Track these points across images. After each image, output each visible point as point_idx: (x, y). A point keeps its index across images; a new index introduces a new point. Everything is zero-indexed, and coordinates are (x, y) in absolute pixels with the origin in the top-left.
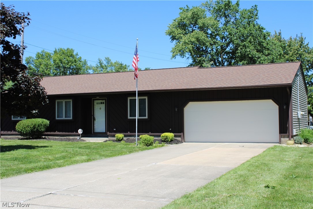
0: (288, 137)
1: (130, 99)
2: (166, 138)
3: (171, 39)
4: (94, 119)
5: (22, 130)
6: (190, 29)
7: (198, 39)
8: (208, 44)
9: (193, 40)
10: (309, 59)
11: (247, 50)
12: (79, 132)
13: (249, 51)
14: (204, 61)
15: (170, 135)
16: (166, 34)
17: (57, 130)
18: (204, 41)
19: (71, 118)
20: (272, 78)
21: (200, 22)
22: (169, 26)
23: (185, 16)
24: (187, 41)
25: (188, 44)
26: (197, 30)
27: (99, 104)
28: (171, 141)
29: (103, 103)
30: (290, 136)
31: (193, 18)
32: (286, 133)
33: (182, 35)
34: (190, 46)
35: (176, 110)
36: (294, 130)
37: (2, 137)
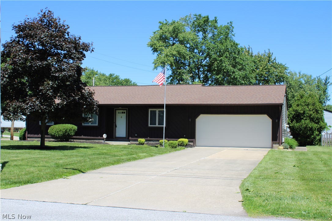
0: (279, 144)
1: (151, 111)
2: (182, 143)
3: (152, 51)
4: (116, 126)
5: (55, 134)
6: (171, 42)
7: (179, 53)
8: (188, 57)
9: (175, 53)
10: (277, 74)
11: (223, 65)
12: (103, 136)
13: (225, 66)
14: (184, 73)
15: (186, 140)
16: (147, 46)
17: (83, 135)
18: (185, 54)
19: (97, 125)
20: (267, 98)
21: (181, 36)
22: (151, 38)
23: (166, 30)
24: (169, 54)
25: (169, 56)
26: (177, 44)
27: (120, 113)
28: (187, 146)
29: (124, 113)
30: (280, 143)
31: (174, 32)
32: (276, 140)
33: (163, 48)
34: (172, 59)
35: (190, 120)
36: (283, 138)
37: (28, 139)
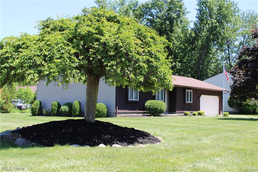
1: (187, 91)
37: (118, 115)
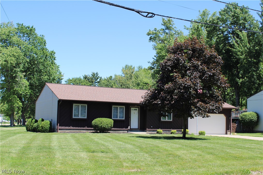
4: (131, 120)
19: (124, 119)
27: (133, 110)
29: (136, 110)
32: (229, 130)
37: (59, 131)
